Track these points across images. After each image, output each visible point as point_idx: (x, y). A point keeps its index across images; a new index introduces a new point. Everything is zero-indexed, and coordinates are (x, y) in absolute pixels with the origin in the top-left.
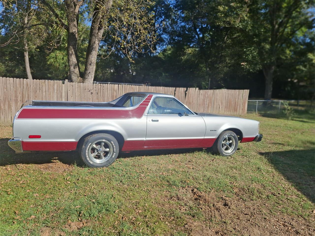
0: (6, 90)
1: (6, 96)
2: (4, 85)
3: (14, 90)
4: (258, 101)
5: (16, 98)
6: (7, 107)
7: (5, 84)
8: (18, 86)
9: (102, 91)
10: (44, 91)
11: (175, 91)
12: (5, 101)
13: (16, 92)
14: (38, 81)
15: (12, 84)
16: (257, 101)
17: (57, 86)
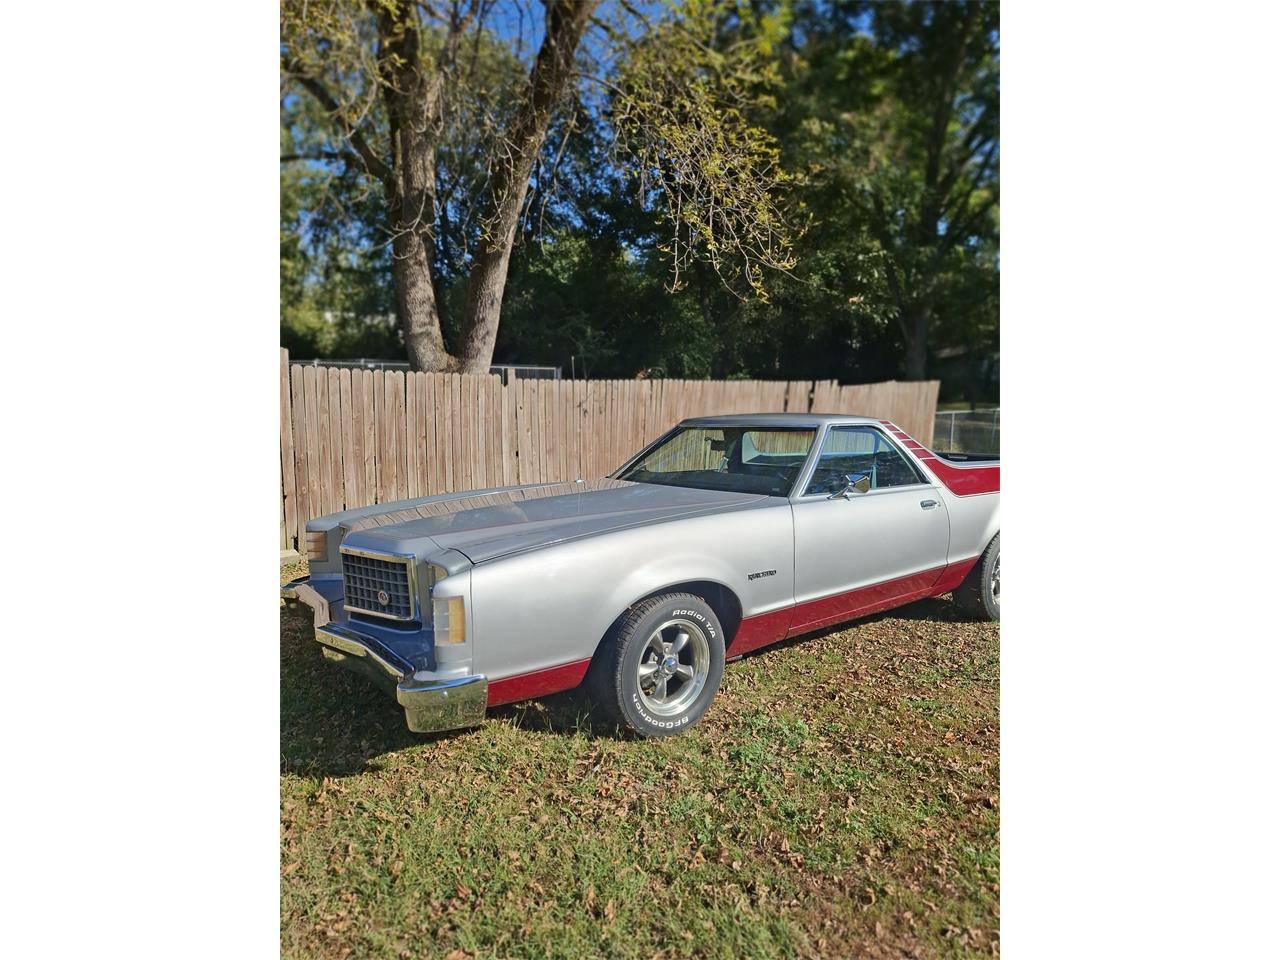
0: (325, 416)
1: (324, 440)
2: (319, 397)
3: (355, 417)
4: (956, 414)
5: (360, 445)
6: (329, 485)
7: (323, 394)
8: (366, 398)
9: (609, 403)
10: (448, 414)
11: (787, 392)
12: (322, 463)
13: (359, 422)
14: (429, 378)
15: (346, 391)
16: (954, 412)
17: (487, 395)
